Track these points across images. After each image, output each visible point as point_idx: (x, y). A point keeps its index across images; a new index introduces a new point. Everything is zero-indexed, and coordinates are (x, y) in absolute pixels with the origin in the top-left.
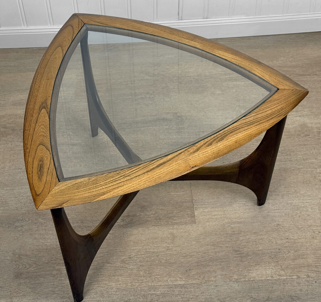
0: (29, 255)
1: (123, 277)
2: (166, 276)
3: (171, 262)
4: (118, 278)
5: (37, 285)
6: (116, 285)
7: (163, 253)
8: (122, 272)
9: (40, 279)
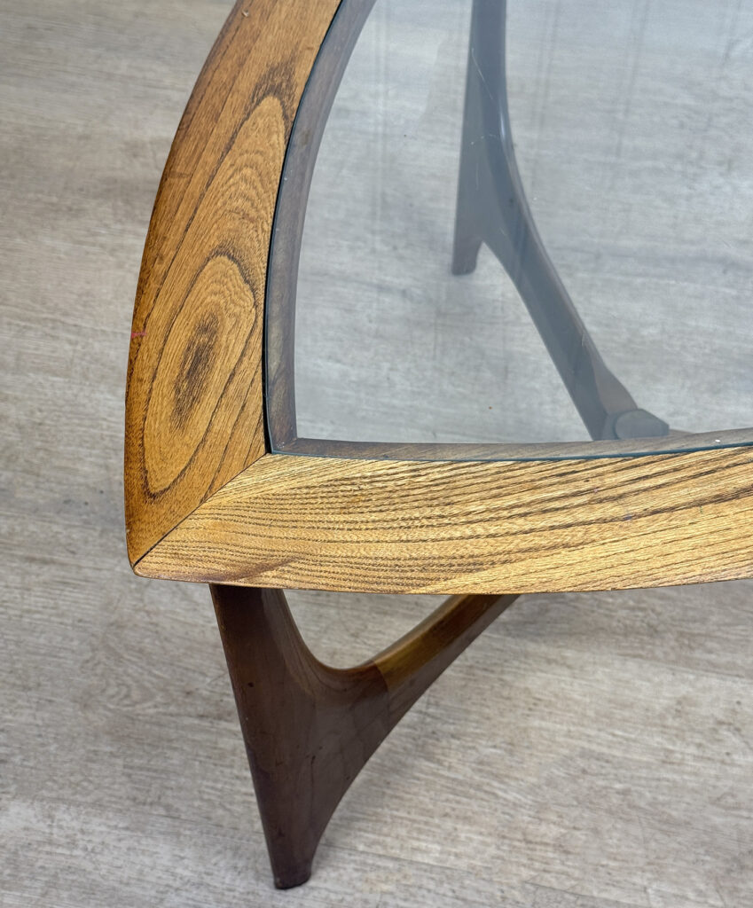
0: (150, 653)
1: (474, 829)
2: (644, 871)
3: (670, 815)
4: (456, 829)
5: (154, 775)
6: (441, 853)
7: (644, 773)
8: (476, 808)
9: (169, 753)
